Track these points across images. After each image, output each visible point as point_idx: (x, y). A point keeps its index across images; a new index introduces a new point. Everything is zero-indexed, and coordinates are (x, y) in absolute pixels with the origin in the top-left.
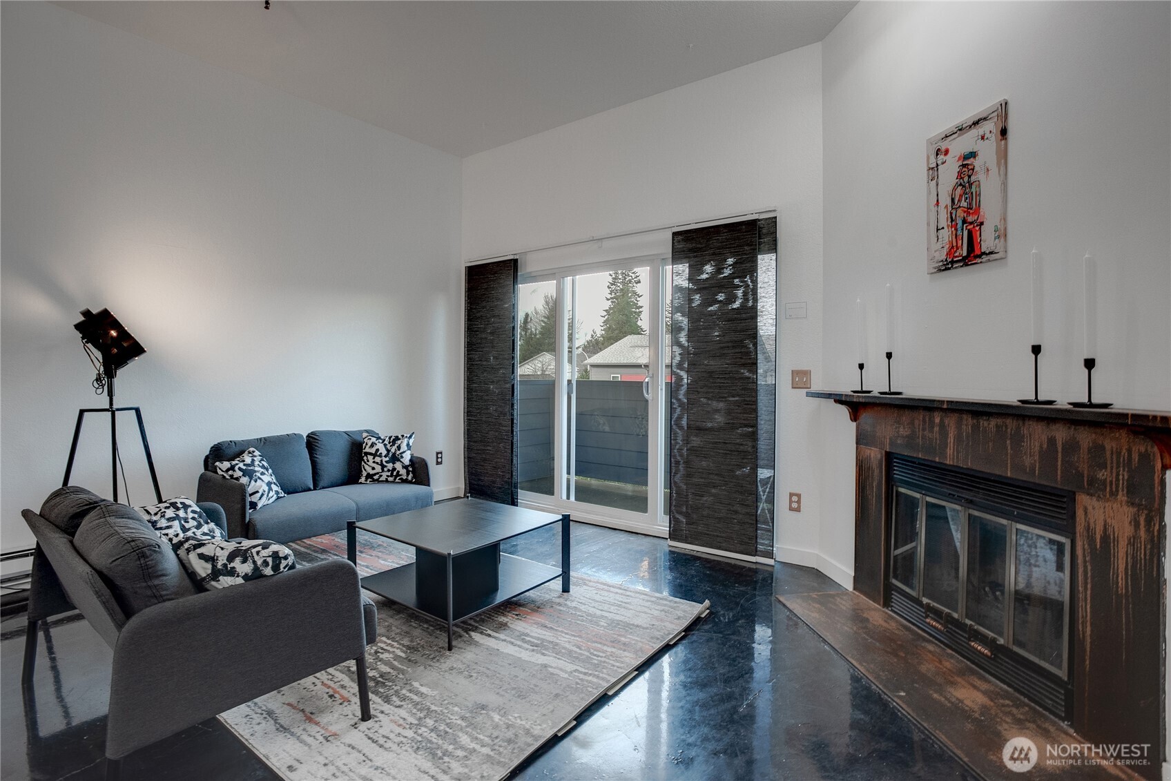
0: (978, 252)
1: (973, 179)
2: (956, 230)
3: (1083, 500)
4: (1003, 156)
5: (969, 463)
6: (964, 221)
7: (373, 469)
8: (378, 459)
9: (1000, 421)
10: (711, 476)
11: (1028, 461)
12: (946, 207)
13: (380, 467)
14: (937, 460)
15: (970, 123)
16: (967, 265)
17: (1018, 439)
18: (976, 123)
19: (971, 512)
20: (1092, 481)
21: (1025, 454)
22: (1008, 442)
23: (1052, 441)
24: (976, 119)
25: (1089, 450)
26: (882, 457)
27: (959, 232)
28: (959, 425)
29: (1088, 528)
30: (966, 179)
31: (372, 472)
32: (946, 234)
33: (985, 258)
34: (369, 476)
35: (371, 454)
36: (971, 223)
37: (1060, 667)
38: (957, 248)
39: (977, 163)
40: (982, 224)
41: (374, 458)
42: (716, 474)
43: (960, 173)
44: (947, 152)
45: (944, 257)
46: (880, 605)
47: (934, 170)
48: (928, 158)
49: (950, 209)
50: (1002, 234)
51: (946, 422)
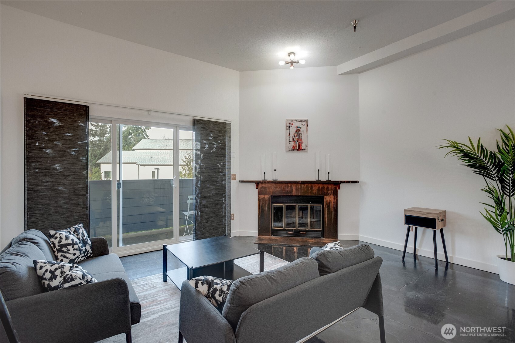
1: (300, 133)
3: (325, 197)
5: (299, 194)
6: (297, 141)
7: (75, 254)
8: (76, 247)
9: (307, 184)
11: (314, 192)
12: (292, 137)
14: (290, 195)
16: (298, 151)
17: (312, 188)
18: (301, 121)
19: (299, 205)
23: (319, 187)
24: (301, 120)
25: (327, 188)
26: (269, 197)
27: (296, 143)
28: (296, 186)
30: (298, 132)
32: (292, 143)
33: (303, 150)
35: (69, 244)
36: (299, 142)
38: (295, 147)
39: (301, 130)
40: (302, 143)
41: (73, 247)
42: (213, 213)
43: (296, 131)
44: (292, 124)
45: (291, 148)
46: (270, 236)
47: (288, 128)
48: (286, 124)
49: (293, 138)
51: (292, 186)
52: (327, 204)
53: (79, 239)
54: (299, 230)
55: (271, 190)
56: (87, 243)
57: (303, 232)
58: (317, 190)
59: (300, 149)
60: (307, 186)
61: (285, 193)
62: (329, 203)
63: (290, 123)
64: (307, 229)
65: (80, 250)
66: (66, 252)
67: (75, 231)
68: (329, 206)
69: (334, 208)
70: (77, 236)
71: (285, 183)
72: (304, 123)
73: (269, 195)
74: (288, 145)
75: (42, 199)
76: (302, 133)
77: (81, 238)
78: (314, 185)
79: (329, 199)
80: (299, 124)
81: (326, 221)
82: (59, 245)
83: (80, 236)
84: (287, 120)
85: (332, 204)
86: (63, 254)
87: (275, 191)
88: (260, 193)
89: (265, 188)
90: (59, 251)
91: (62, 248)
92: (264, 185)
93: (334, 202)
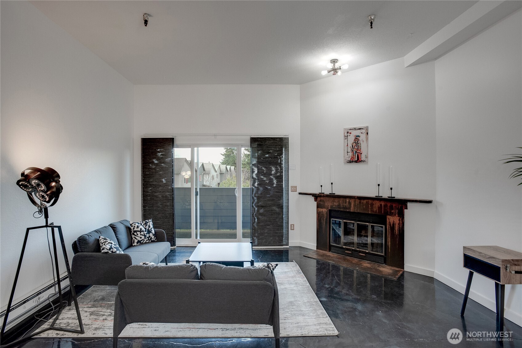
0: (360, 160)
1: (359, 142)
2: (354, 154)
3: (388, 217)
4: (367, 139)
6: (356, 152)
8: (142, 233)
9: (367, 201)
10: (267, 222)
11: (375, 210)
12: (350, 147)
13: (144, 236)
14: (348, 211)
15: (358, 128)
16: (357, 163)
18: (360, 129)
19: (358, 222)
20: (390, 212)
21: (374, 208)
22: (370, 205)
23: (381, 205)
24: (360, 128)
27: (355, 154)
29: (389, 222)
30: (357, 142)
31: (140, 239)
32: (350, 154)
34: (139, 242)
35: (138, 231)
36: (358, 153)
37: (382, 253)
39: (360, 139)
40: (361, 154)
41: (140, 233)
43: (355, 140)
44: (350, 133)
45: (350, 160)
47: (346, 137)
48: (344, 133)
49: (351, 148)
50: (367, 157)
52: (390, 225)
53: (145, 229)
54: (358, 250)
55: (329, 204)
56: (151, 232)
57: (362, 253)
58: (378, 207)
59: (358, 161)
60: (366, 202)
61: (343, 208)
62: (393, 224)
63: (348, 132)
64: (367, 251)
65: (145, 236)
66: (136, 236)
67: (145, 224)
68: (393, 228)
69: (399, 231)
70: (145, 227)
71: (343, 198)
72: (363, 131)
73: (327, 209)
74: (347, 156)
75: (149, 201)
76: (361, 142)
77: (147, 228)
78: (375, 201)
79: (393, 219)
80: (357, 133)
81: (390, 245)
82: (133, 231)
83: (147, 227)
84: (345, 129)
85: (397, 227)
86: (135, 236)
87: (333, 205)
88: (318, 207)
89: (323, 201)
90: (133, 234)
91: (134, 233)
92: (322, 198)
93: (399, 224)
